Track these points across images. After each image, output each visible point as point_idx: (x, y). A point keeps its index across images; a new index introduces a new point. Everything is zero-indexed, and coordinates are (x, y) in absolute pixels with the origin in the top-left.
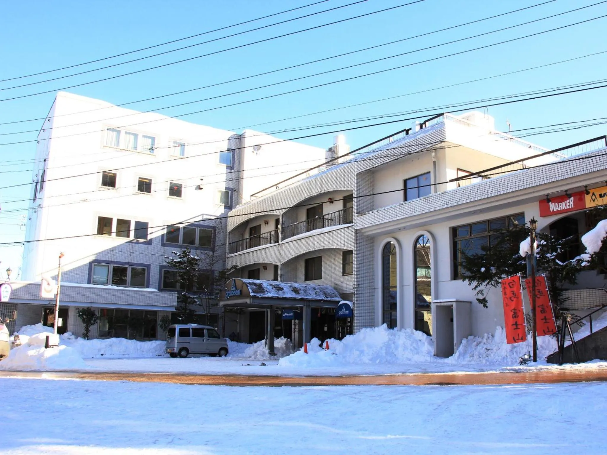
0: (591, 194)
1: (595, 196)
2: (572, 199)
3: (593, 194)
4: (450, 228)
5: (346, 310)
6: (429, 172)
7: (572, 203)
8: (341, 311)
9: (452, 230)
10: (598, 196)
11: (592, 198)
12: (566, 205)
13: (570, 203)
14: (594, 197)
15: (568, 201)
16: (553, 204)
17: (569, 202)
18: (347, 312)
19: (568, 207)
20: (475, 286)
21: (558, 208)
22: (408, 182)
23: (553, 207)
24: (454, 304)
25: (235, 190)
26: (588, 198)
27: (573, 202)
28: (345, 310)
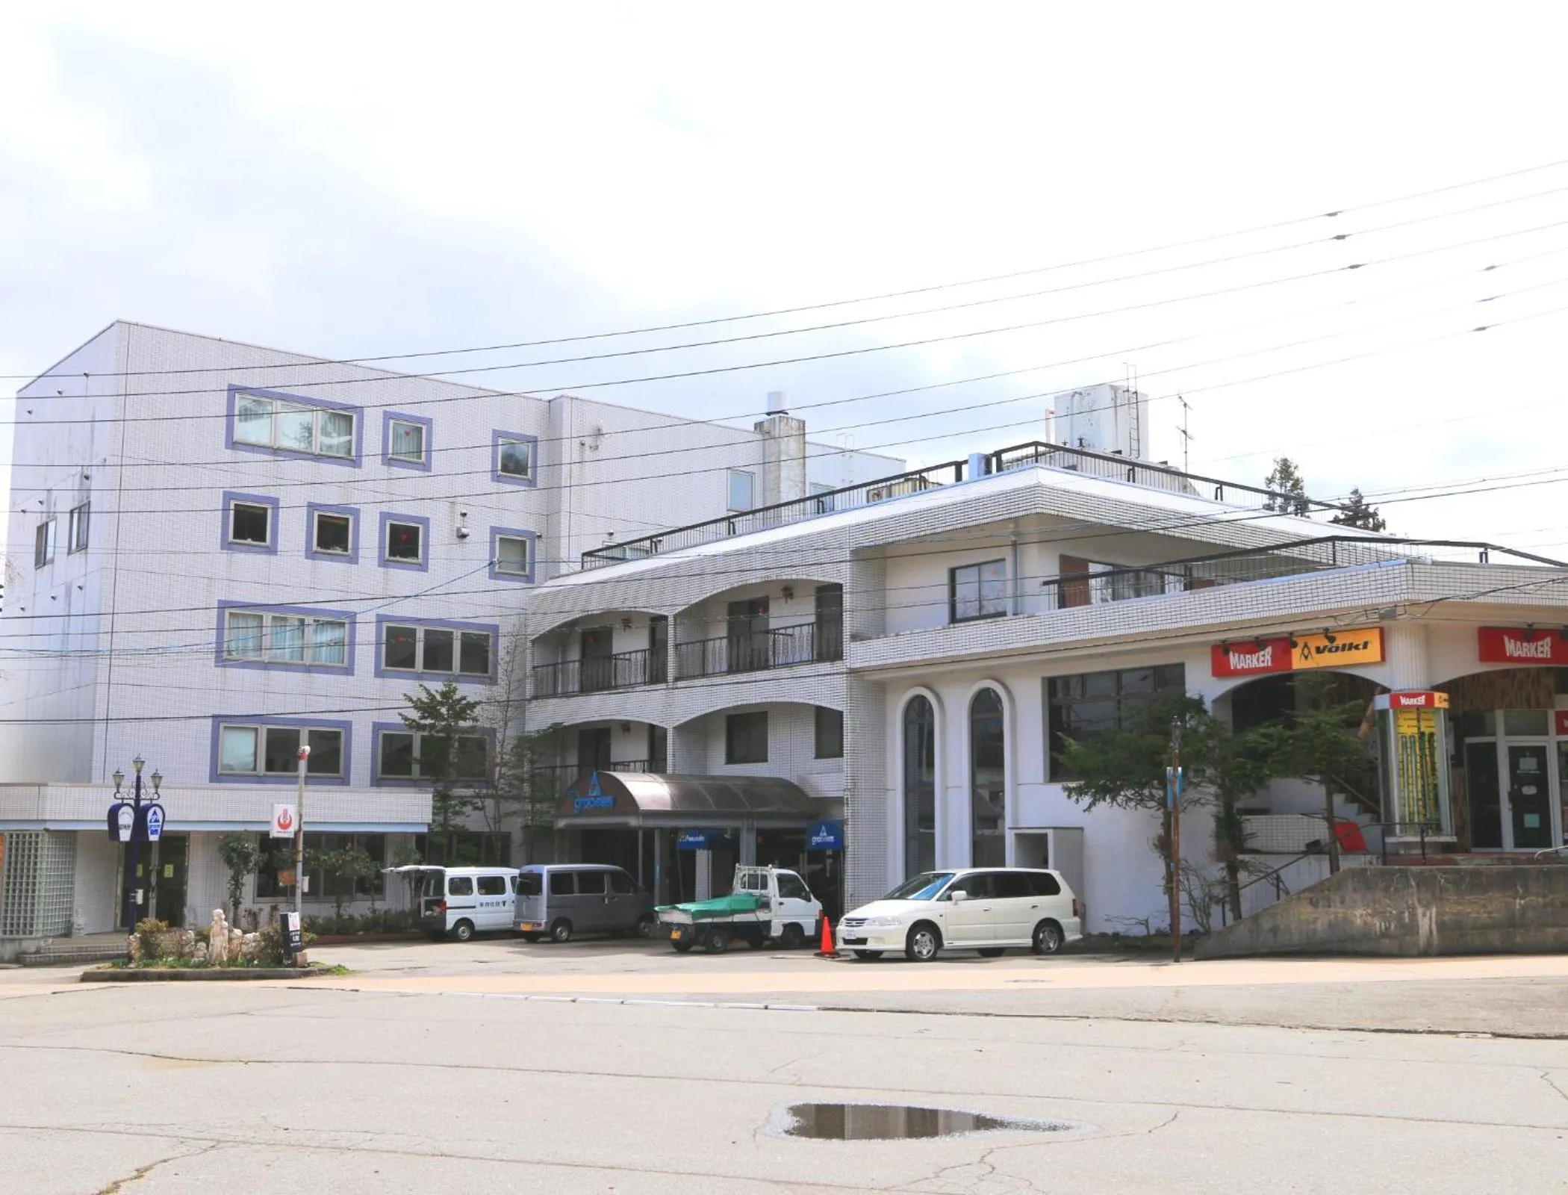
0: (1301, 645)
1: (1309, 649)
2: (1269, 650)
3: (1306, 645)
4: (1043, 679)
5: (828, 835)
6: (1003, 560)
7: (1268, 657)
8: (818, 835)
9: (1047, 683)
10: (1313, 651)
11: (1303, 653)
12: (1258, 660)
13: (1263, 659)
14: (1306, 652)
15: (1262, 653)
16: (1236, 655)
17: (1263, 656)
18: (831, 838)
19: (1262, 665)
20: (1088, 805)
21: (1244, 664)
22: (958, 572)
23: (1235, 660)
24: (1050, 833)
25: (540, 537)
26: (1296, 653)
27: (1271, 656)
28: (825, 834)
